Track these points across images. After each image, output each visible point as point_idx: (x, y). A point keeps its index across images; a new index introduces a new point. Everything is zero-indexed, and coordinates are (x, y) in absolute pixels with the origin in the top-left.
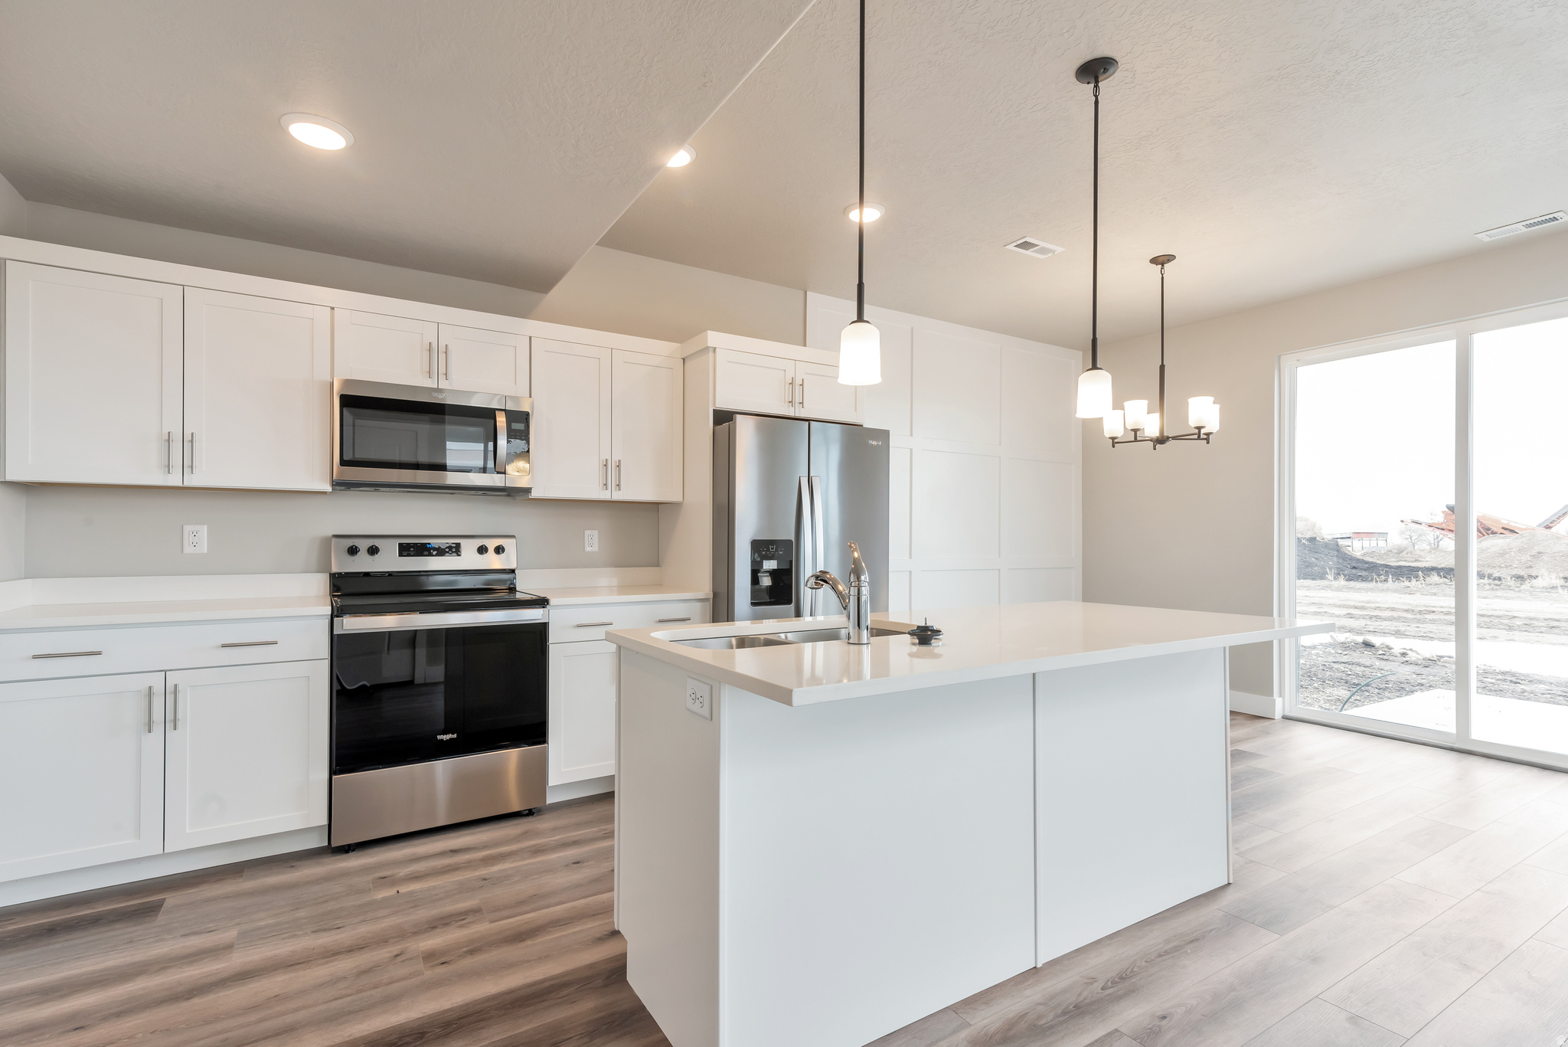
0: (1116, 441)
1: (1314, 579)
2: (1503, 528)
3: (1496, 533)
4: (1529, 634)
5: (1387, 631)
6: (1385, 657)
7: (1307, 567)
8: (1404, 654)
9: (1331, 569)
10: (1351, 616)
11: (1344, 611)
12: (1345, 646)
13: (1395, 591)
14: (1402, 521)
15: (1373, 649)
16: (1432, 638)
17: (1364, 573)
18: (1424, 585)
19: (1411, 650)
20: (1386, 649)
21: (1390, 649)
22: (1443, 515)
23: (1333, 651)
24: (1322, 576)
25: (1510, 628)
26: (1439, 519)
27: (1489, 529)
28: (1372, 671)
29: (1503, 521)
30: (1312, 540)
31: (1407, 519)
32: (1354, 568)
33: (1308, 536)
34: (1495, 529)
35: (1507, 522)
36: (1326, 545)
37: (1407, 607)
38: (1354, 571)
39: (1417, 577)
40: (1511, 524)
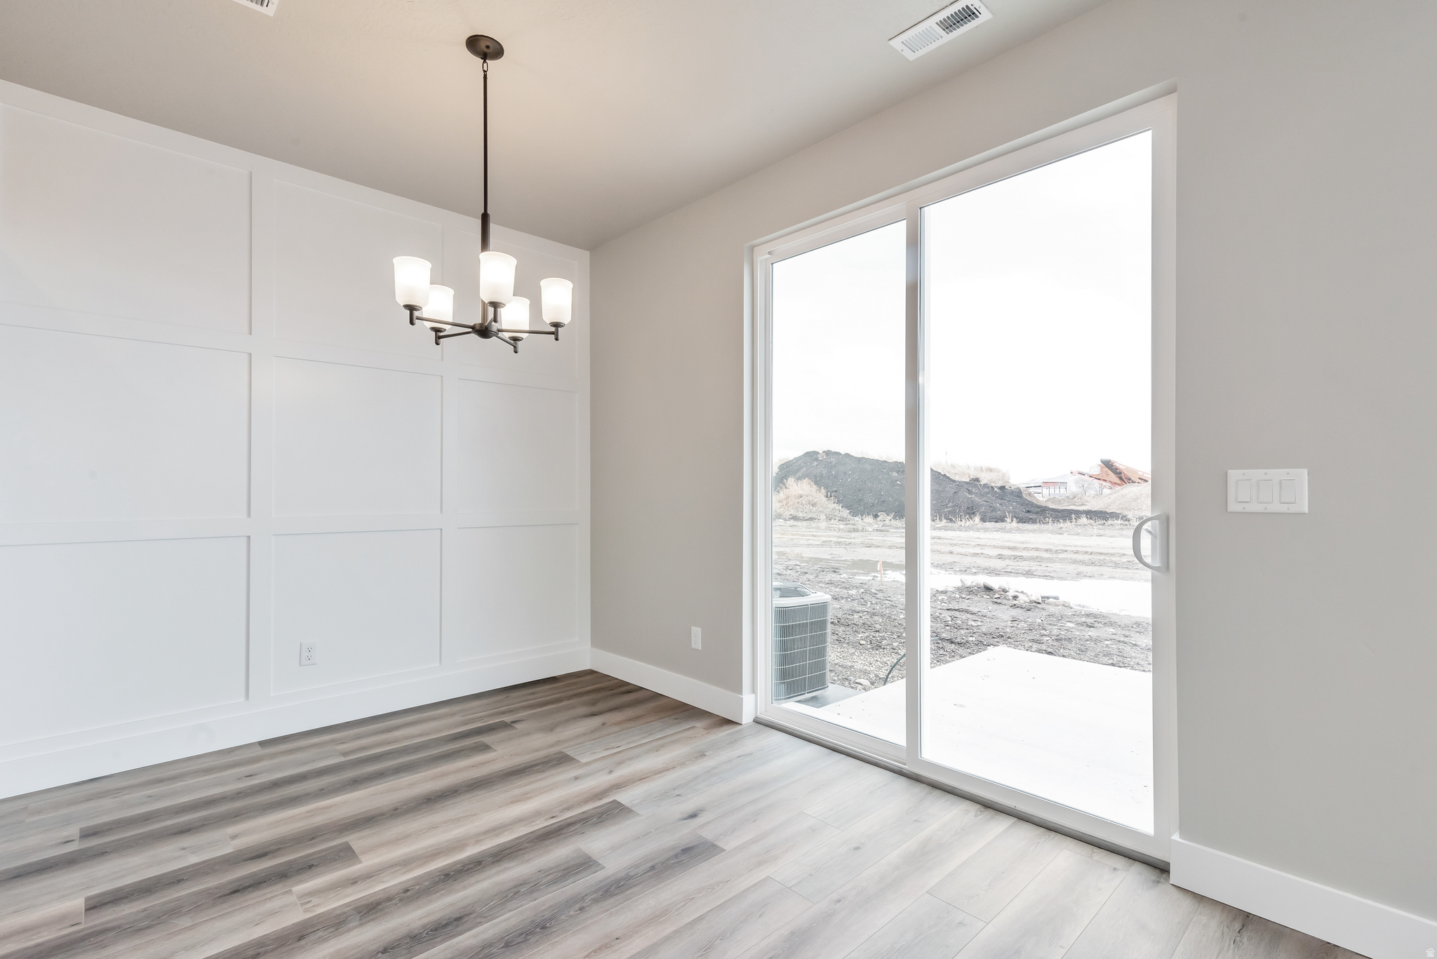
0: (441, 334)
1: (996, 522)
2: (1139, 478)
3: (1134, 482)
4: (1128, 571)
5: (1020, 571)
6: (999, 601)
7: (992, 511)
8: (1015, 597)
9: (1009, 513)
10: (1000, 557)
11: (995, 552)
12: (970, 590)
13: (1052, 532)
14: (1072, 473)
15: (992, 592)
16: (1052, 578)
17: (1034, 516)
18: (1073, 526)
19: (1022, 592)
20: (1002, 593)
21: (1007, 592)
22: (1099, 468)
23: (958, 596)
24: (1002, 520)
25: (1116, 565)
26: (1096, 471)
27: (1130, 479)
28: (976, 618)
29: (1140, 473)
30: (1002, 488)
31: (1075, 470)
32: (1028, 512)
33: (999, 485)
34: (1135, 480)
35: (1141, 474)
36: (1012, 493)
37: (1046, 547)
38: (1027, 514)
39: (1071, 519)
40: (1145, 475)
